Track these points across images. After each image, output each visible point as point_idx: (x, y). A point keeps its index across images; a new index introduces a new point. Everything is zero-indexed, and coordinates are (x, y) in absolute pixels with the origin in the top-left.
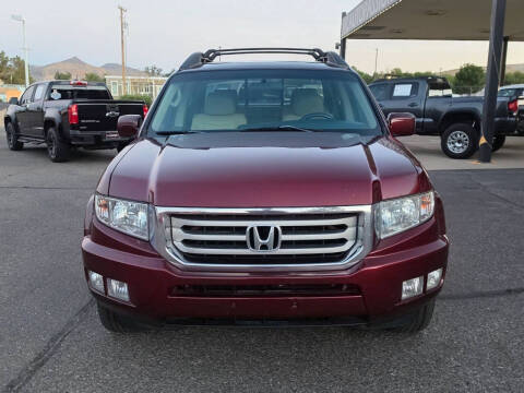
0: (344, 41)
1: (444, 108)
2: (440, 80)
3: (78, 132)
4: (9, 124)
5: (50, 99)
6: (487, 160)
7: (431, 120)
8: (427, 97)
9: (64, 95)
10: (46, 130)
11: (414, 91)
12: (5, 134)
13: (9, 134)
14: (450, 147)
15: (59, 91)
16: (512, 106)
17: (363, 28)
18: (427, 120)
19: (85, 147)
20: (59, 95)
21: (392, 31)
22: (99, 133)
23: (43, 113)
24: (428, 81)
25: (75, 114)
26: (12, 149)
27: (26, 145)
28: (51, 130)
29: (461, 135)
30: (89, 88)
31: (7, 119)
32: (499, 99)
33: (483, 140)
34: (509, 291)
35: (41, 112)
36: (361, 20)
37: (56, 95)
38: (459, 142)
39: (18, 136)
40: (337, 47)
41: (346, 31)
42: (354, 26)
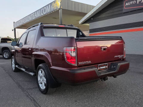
36: (21, 24)
40: (13, 30)
41: (16, 27)
42: (18, 25)
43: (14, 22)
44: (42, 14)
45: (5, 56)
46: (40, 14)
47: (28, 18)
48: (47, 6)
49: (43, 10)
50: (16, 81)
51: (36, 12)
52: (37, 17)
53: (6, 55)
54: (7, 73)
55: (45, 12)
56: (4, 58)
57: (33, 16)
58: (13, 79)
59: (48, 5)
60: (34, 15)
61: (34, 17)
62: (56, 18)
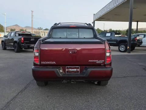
0: (94, 21)
1: (119, 39)
2: (118, 32)
3: (23, 44)
4: (3, 43)
5: (16, 36)
6: (129, 52)
7: (115, 42)
8: (114, 37)
9: (19, 35)
10: (14, 44)
11: (111, 35)
12: (1, 46)
13: (2, 45)
14: (121, 49)
15: (18, 34)
16: (135, 39)
17: (99, 18)
18: (114, 42)
19: (25, 48)
20: (18, 35)
21: (107, 19)
22: (29, 45)
23: (13, 40)
24: (115, 32)
25: (23, 40)
26: (3, 49)
27: (7, 48)
28: (16, 44)
29: (123, 46)
30: (26, 33)
31: (2, 41)
32: (132, 37)
33: (128, 47)
34: (125, 77)
35: (13, 39)
36: (98, 16)
37: (17, 35)
38: (123, 48)
39: (5, 46)
41: (95, 19)
43: (94, 14)
46: (114, 5)
47: (104, 9)
51: (111, 3)
52: (111, 8)
55: (117, 3)
57: (108, 7)
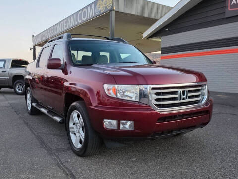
40: (31, 49)
41: (36, 43)
42: (40, 40)
43: (33, 36)
44: (80, 22)
45: (17, 90)
46: (77, 21)
47: (56, 28)
48: (89, 8)
49: (81, 14)
50: (36, 133)
51: (71, 18)
52: (71, 26)
53: (19, 89)
54: (20, 118)
55: (84, 18)
56: (16, 93)
57: (65, 24)
58: (31, 130)
59: (90, 5)
60: (67, 23)
61: (66, 26)
62: (102, 29)
